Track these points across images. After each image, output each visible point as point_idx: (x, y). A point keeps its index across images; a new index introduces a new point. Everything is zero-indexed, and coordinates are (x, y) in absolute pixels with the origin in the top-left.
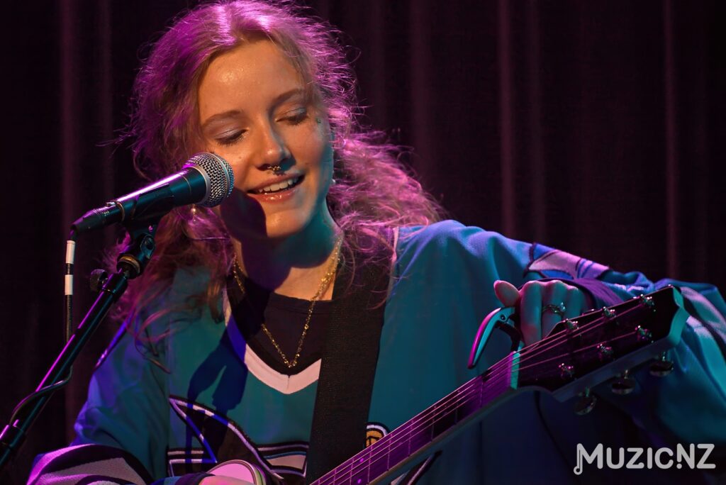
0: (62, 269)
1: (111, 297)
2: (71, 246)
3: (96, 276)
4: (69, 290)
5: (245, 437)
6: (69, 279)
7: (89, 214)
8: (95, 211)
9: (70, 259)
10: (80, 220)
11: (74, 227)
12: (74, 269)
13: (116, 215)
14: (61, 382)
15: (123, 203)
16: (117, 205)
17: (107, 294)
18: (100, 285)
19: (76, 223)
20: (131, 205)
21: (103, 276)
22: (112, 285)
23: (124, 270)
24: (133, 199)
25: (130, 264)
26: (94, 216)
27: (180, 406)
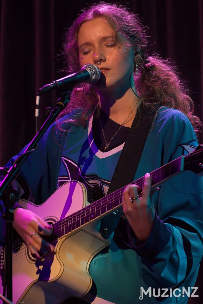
0: (35, 107)
1: (53, 117)
2: (38, 98)
3: (47, 109)
4: (37, 115)
6: (37, 110)
8: (47, 85)
9: (37, 103)
10: (42, 88)
11: (39, 91)
12: (39, 107)
13: (56, 87)
14: (33, 150)
15: (58, 82)
16: (56, 83)
17: (51, 116)
18: (49, 113)
19: (40, 89)
20: (61, 83)
21: (50, 109)
22: (54, 113)
23: (58, 107)
24: (62, 80)
25: (61, 105)
26: (47, 87)
27: (65, 160)
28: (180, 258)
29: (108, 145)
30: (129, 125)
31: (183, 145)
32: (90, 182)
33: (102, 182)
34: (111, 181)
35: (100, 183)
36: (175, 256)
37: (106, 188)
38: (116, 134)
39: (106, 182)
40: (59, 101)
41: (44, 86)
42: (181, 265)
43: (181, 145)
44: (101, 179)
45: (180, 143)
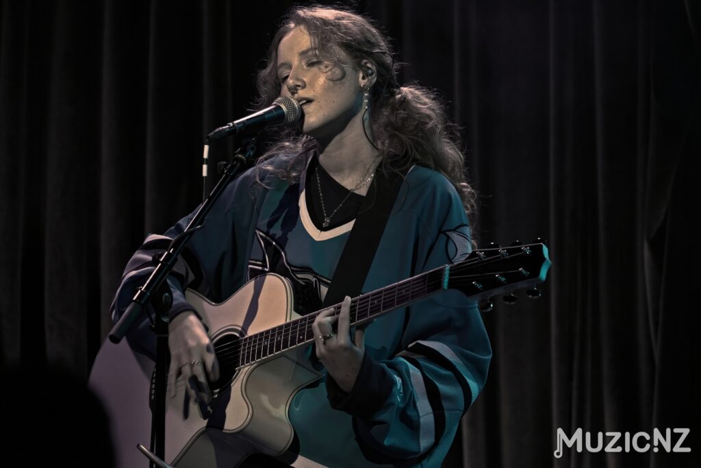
0: (202, 161)
2: (206, 148)
3: (221, 166)
4: (205, 174)
6: (205, 167)
7: (217, 130)
8: (221, 128)
9: (206, 155)
10: (212, 133)
11: (208, 137)
12: (207, 162)
13: (233, 131)
14: (199, 227)
15: (238, 124)
16: (234, 125)
17: (227, 176)
18: (223, 171)
19: (210, 135)
20: (241, 125)
21: (225, 166)
22: (230, 171)
23: (238, 162)
24: (243, 122)
25: (241, 159)
26: (220, 131)
27: (260, 235)
28: (421, 414)
29: (327, 220)
30: (363, 192)
31: (447, 233)
33: (319, 280)
34: (331, 279)
35: (316, 281)
36: (410, 413)
37: (324, 290)
38: (341, 205)
39: (325, 280)
40: (239, 153)
41: (215, 129)
42: (422, 425)
43: (444, 233)
44: (317, 274)
45: (444, 229)
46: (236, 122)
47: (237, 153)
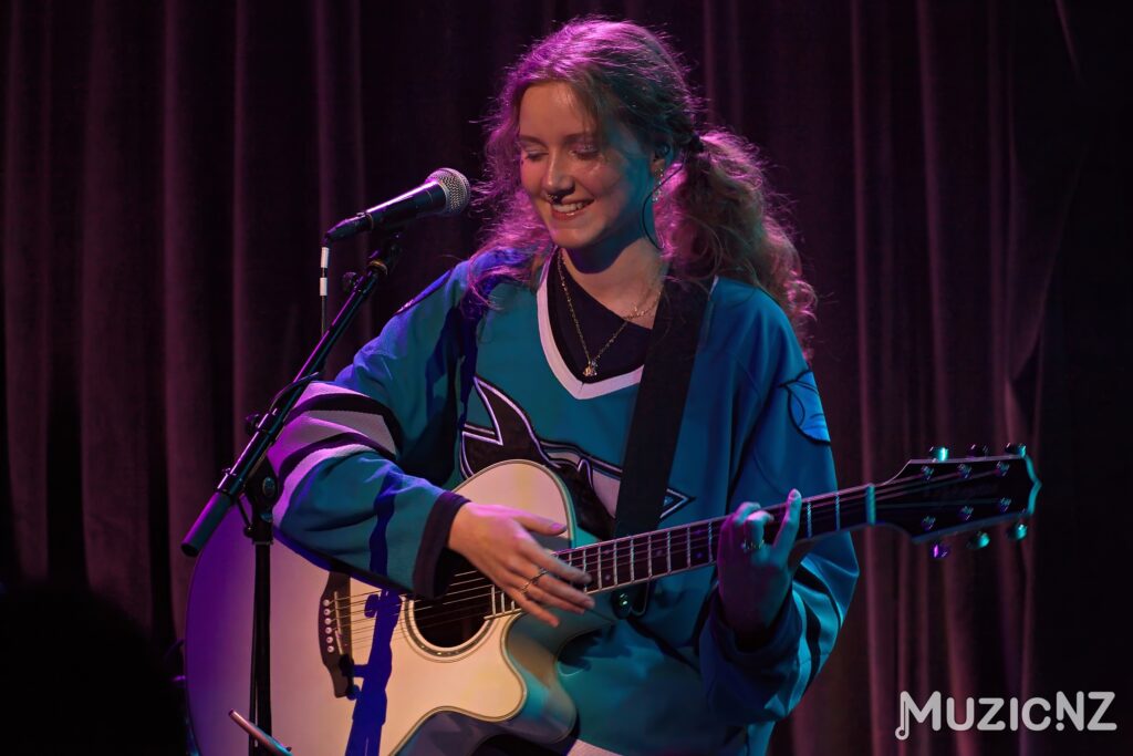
0: (319, 272)
1: (361, 297)
2: (325, 252)
3: (348, 279)
4: (323, 291)
5: (532, 428)
6: (323, 281)
7: (342, 223)
8: (347, 221)
9: (324, 264)
10: (333, 229)
11: (328, 236)
12: (327, 273)
13: (365, 222)
14: (317, 373)
15: (372, 213)
16: (366, 215)
17: (358, 295)
18: (351, 287)
19: (329, 232)
21: (355, 278)
22: (362, 286)
23: (374, 272)
24: (381, 210)
25: (379, 268)
26: (346, 224)
27: (481, 387)
31: (788, 386)
32: (552, 455)
35: (585, 464)
38: (611, 342)
40: (375, 258)
41: (337, 223)
43: (784, 386)
44: (588, 455)
45: (782, 380)
46: (369, 211)
47: (371, 260)
